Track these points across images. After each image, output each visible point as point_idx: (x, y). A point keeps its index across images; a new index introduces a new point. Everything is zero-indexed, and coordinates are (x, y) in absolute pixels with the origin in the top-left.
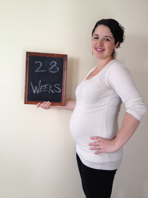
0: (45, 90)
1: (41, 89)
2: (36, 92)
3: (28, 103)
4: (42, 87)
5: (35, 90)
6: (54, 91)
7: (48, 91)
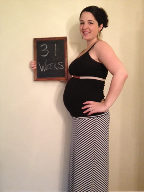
0: (51, 68)
3: (37, 79)
4: (47, 65)
5: (42, 69)
6: (58, 68)
7: (53, 69)
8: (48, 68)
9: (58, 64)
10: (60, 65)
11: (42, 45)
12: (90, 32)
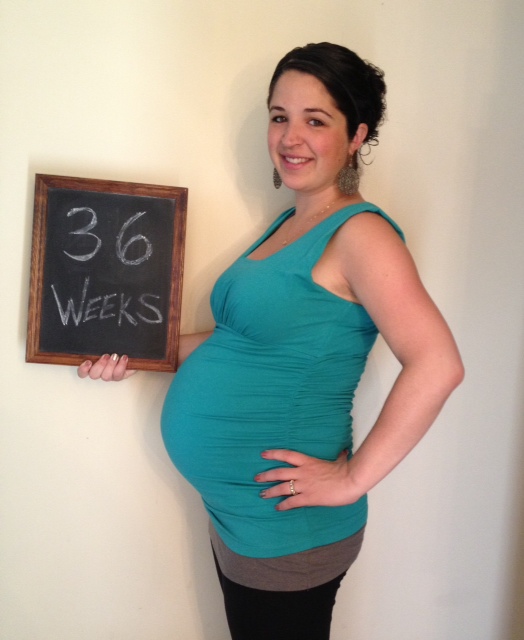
0: (104, 314)
1: (88, 312)
2: (71, 320)
3: (39, 358)
4: (92, 302)
5: (68, 314)
6: (136, 318)
7: (117, 318)
8: (90, 314)
9: (141, 300)
10: (147, 305)
11: (75, 210)
12: (310, 159)
